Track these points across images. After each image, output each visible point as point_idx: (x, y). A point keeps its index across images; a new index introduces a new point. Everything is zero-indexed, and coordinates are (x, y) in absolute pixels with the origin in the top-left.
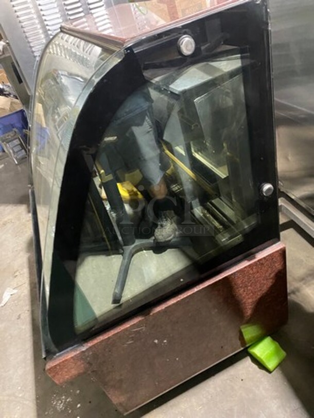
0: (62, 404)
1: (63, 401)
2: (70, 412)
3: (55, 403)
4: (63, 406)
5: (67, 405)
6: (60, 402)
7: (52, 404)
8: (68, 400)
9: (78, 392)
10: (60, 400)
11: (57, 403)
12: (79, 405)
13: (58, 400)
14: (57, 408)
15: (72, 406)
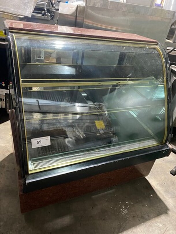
0: (125, 210)
1: (123, 209)
2: (129, 207)
3: (124, 214)
4: (126, 210)
5: (126, 208)
6: (124, 211)
7: (124, 215)
8: (123, 207)
9: (120, 202)
10: (122, 211)
11: (124, 213)
12: (127, 202)
13: (123, 212)
14: (126, 213)
15: (126, 206)
